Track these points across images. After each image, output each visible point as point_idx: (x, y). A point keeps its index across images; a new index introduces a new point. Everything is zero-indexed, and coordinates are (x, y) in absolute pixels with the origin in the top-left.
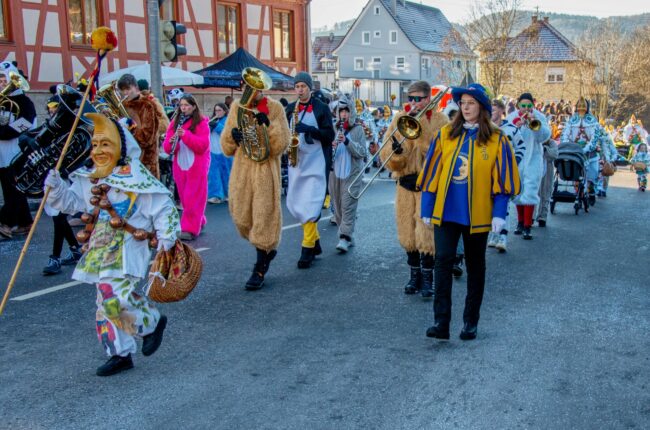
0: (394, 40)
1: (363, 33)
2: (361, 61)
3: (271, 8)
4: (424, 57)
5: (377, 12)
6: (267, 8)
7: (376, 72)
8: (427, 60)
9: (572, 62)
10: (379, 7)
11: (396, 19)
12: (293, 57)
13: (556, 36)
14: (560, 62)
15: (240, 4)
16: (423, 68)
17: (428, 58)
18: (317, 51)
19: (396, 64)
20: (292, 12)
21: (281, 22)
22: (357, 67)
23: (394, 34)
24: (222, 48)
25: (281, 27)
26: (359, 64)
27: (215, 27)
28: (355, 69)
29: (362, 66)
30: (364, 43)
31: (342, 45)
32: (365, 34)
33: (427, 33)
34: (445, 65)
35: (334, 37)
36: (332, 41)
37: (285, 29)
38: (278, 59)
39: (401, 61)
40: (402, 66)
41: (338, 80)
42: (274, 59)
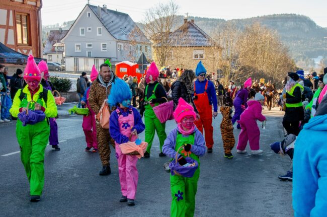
0: (100, 33)
1: (80, 29)
2: (79, 46)
3: (14, 12)
4: (118, 44)
5: (89, 16)
6: (11, 12)
7: (89, 53)
8: (121, 45)
9: (208, 47)
10: (89, 12)
11: (101, 20)
12: (30, 43)
13: (199, 31)
14: (201, 46)
16: (118, 51)
17: (122, 44)
18: (51, 39)
19: (102, 48)
20: (29, 14)
21: (21, 20)
22: (77, 50)
23: (100, 30)
25: (21, 23)
26: (78, 48)
28: (76, 51)
29: (80, 49)
30: (81, 35)
31: (67, 35)
32: (82, 29)
33: (121, 29)
34: (132, 48)
35: (62, 31)
36: (61, 34)
37: (24, 25)
38: (20, 45)
39: (104, 46)
40: (106, 49)
41: (65, 58)
42: (17, 44)
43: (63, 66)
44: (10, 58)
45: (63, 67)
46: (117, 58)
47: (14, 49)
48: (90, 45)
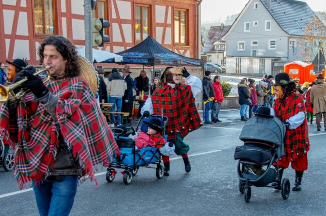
0: (268, 27)
1: (245, 23)
2: (243, 44)
3: (173, 7)
4: (291, 40)
5: (256, 7)
6: (170, 8)
7: (254, 52)
8: (293, 42)
10: (257, 3)
11: (271, 12)
12: (187, 43)
15: (151, 5)
16: (290, 48)
17: (295, 40)
18: (211, 37)
19: (270, 46)
20: (188, 10)
21: (179, 16)
22: (240, 49)
23: (269, 23)
24: (138, 36)
25: (179, 20)
26: (241, 46)
27: (133, 22)
28: (238, 50)
29: (243, 47)
30: (245, 31)
31: (229, 32)
32: (247, 24)
33: (295, 21)
34: (307, 45)
35: (224, 27)
36: (223, 30)
37: (182, 22)
38: (177, 44)
39: (273, 43)
40: (274, 47)
41: (225, 58)
42: (174, 44)
43: (224, 67)
44: (166, 60)
45: (224, 69)
46: (288, 58)
47: (171, 50)
48: (255, 43)
